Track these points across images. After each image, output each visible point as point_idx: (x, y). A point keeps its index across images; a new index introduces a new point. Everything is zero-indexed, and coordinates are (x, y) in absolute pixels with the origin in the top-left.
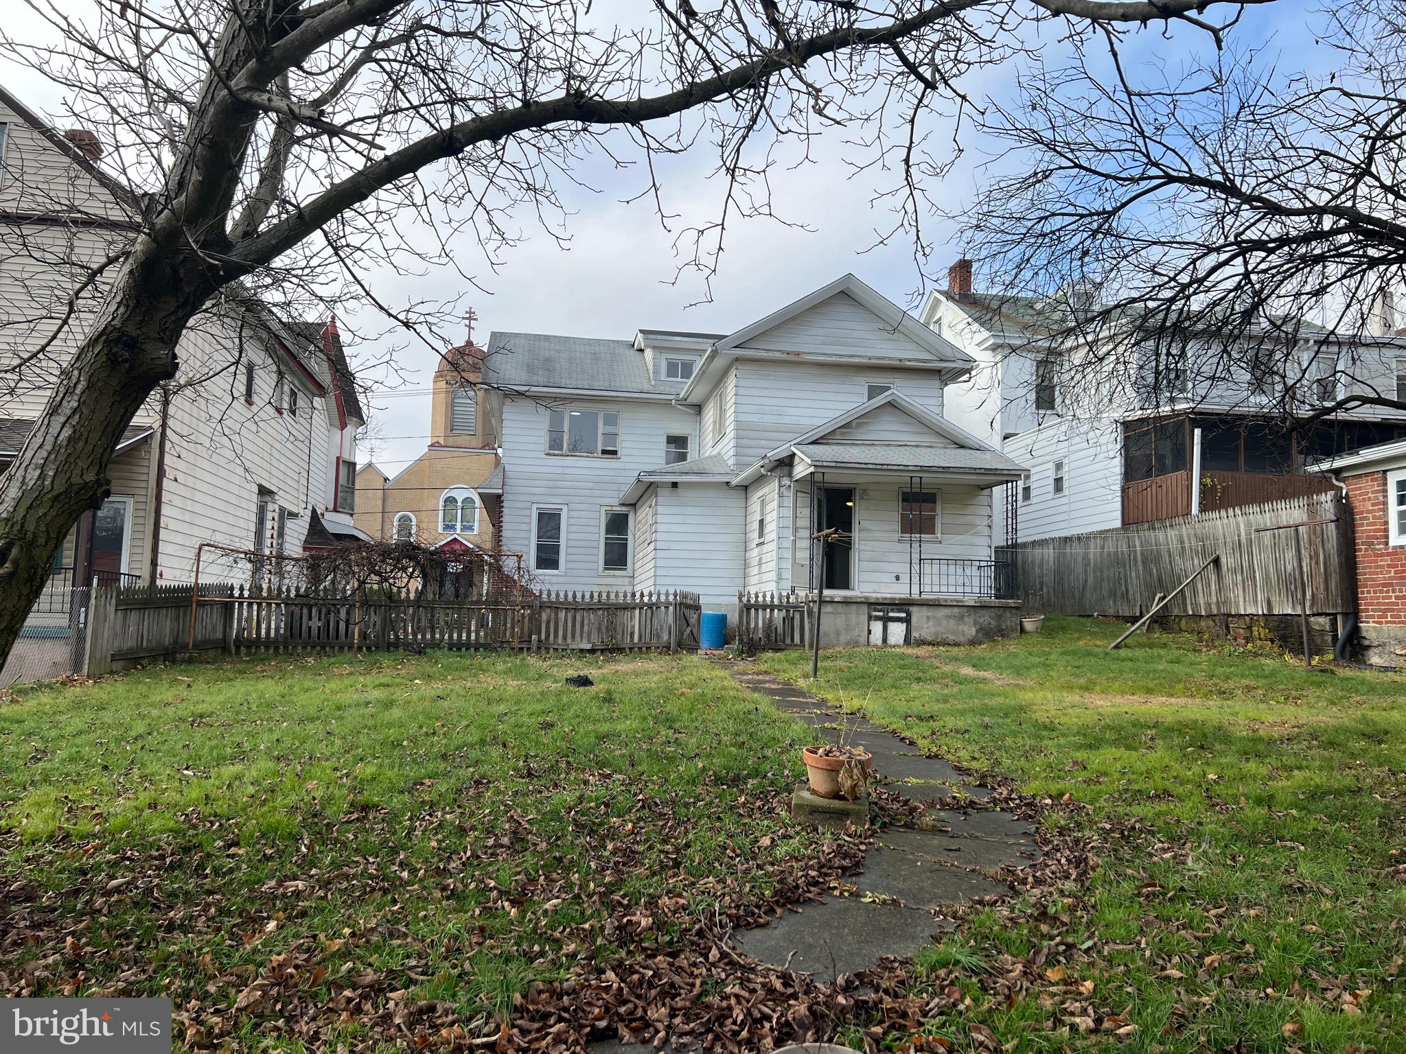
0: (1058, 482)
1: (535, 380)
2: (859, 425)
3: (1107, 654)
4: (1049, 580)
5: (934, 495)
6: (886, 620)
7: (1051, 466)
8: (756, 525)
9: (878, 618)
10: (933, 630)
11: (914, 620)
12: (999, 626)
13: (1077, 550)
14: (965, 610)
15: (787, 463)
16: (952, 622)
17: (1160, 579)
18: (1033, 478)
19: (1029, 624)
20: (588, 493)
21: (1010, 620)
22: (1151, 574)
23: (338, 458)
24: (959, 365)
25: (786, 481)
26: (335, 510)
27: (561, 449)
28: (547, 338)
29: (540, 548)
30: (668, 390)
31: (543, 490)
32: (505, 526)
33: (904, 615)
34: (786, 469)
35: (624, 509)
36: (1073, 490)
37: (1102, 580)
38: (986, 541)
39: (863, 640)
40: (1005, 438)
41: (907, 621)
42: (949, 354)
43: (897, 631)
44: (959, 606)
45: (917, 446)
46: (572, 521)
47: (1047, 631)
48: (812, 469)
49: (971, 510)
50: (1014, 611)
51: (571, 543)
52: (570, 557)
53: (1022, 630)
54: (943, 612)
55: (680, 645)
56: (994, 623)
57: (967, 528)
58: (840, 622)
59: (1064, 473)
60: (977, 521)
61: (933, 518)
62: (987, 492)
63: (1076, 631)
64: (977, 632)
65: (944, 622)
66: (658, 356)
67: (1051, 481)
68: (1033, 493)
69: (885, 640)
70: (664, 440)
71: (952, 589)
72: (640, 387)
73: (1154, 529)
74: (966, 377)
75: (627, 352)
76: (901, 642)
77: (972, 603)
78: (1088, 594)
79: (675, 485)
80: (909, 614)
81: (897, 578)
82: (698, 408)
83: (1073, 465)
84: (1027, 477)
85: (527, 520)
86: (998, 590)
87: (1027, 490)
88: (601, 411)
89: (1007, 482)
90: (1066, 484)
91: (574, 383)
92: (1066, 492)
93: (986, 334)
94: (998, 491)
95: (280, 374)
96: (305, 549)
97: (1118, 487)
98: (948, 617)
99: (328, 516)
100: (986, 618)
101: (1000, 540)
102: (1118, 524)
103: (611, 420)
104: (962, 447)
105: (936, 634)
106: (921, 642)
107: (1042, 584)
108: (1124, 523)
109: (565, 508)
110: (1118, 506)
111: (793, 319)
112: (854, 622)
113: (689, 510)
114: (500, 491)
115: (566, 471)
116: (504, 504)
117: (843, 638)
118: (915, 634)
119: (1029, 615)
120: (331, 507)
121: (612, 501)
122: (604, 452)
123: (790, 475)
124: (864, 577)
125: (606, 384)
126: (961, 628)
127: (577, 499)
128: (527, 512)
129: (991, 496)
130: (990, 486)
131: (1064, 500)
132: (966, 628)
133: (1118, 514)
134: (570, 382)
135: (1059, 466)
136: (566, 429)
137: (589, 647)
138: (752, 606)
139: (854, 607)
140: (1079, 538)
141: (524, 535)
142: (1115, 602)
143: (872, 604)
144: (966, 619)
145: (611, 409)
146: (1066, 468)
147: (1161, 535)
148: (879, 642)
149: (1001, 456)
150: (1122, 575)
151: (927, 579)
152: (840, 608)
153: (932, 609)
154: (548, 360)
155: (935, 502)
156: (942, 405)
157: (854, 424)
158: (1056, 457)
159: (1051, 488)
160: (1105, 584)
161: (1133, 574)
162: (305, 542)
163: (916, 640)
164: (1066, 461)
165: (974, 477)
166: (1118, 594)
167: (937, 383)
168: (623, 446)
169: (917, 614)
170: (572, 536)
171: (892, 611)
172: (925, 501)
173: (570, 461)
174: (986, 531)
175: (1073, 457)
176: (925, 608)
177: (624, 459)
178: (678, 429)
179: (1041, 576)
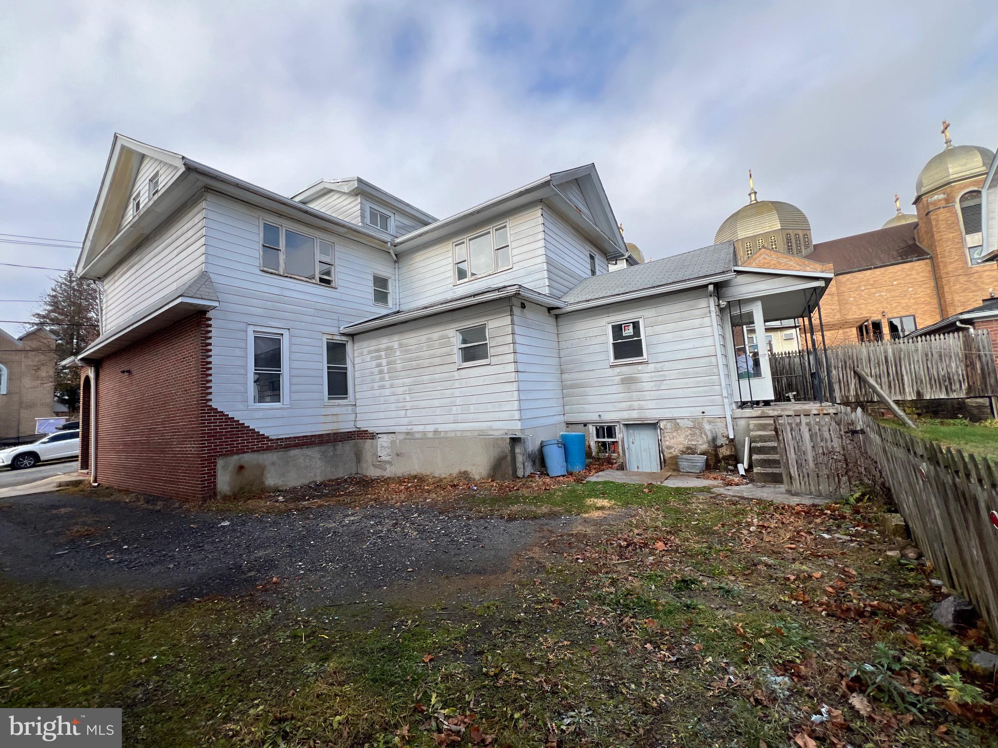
20: (310, 319)
25: (722, 302)
27: (278, 269)
29: (259, 377)
31: (260, 311)
32: (215, 350)
35: (344, 338)
46: (294, 348)
51: (294, 373)
52: (294, 387)
66: (364, 202)
70: (372, 279)
79: (523, 306)
85: (242, 345)
88: (317, 238)
103: (327, 250)
109: (286, 334)
113: (532, 333)
114: (215, 305)
115: (286, 293)
121: (334, 330)
122: (322, 280)
127: (298, 324)
128: (242, 335)
136: (282, 248)
141: (240, 363)
145: (326, 238)
167: (606, 262)
168: (337, 277)
177: (340, 289)
178: (384, 270)
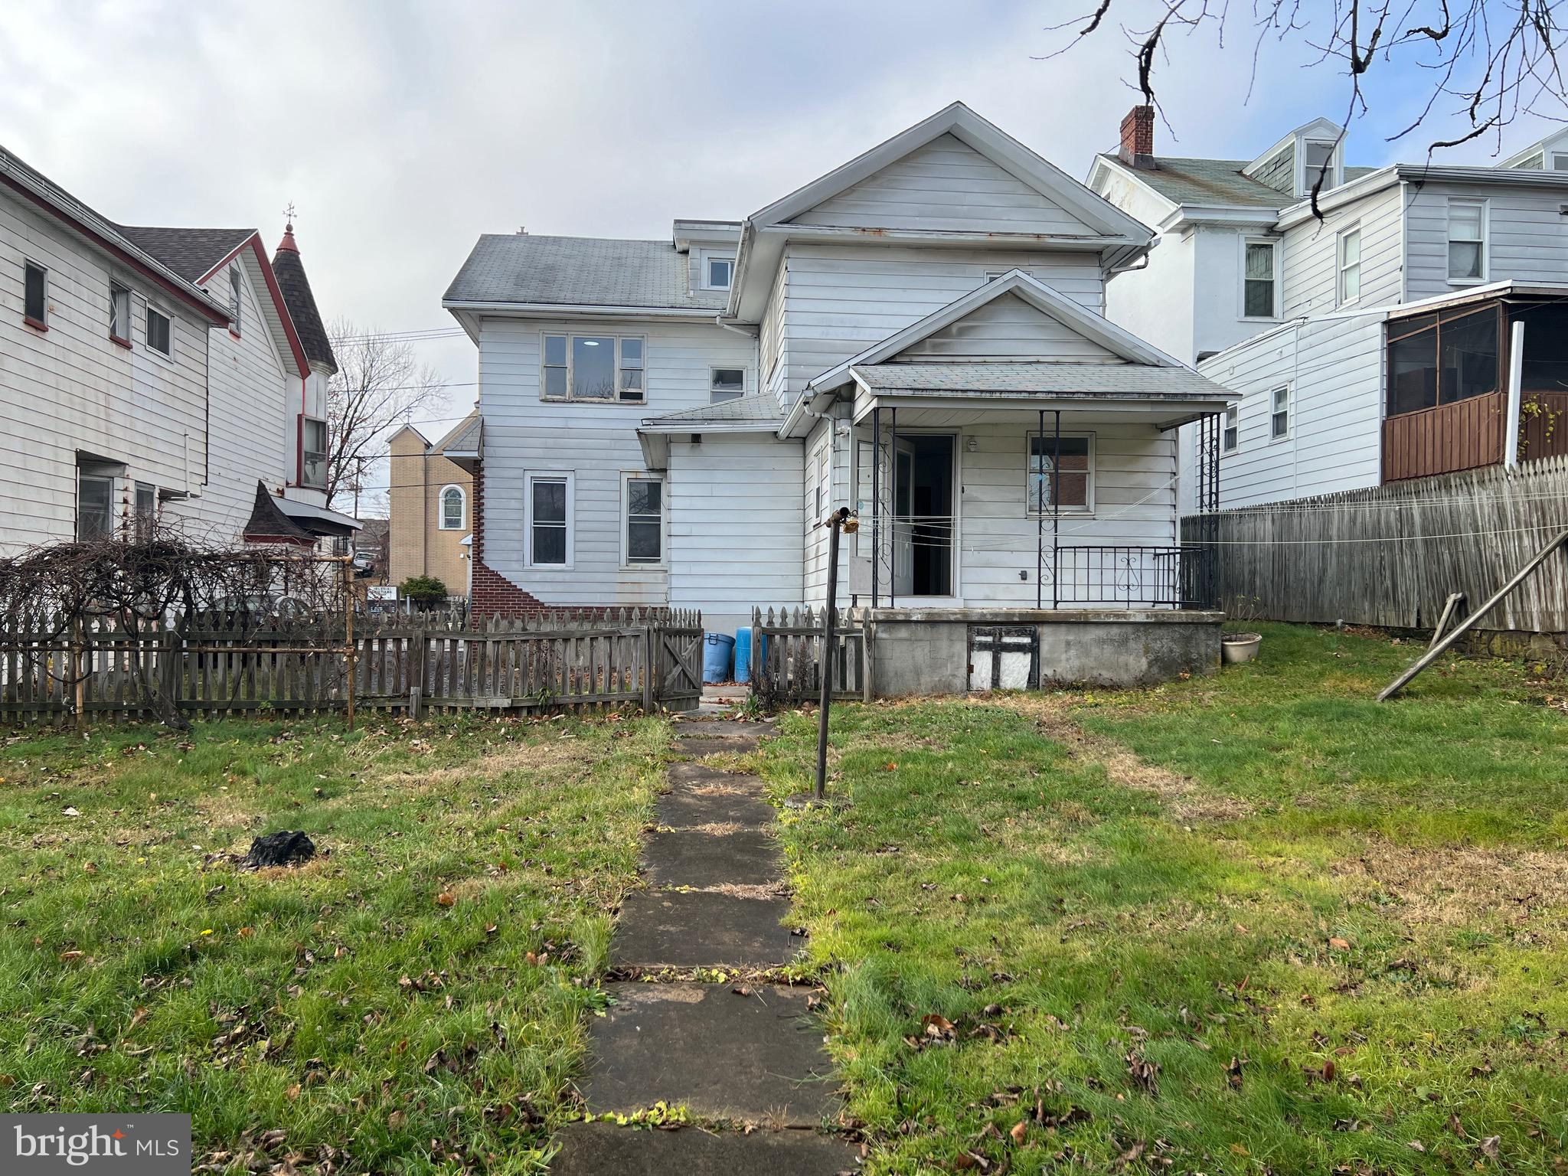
0: (1280, 422)
1: (522, 294)
2: (962, 332)
3: (1378, 712)
4: (1264, 567)
5: (1084, 441)
6: (998, 649)
7: (1269, 396)
8: (813, 495)
9: (984, 647)
10: (1076, 663)
11: (1045, 648)
12: (1187, 654)
13: (1310, 520)
14: (1130, 629)
15: (843, 396)
16: (1108, 649)
17: (1456, 569)
18: (1240, 415)
19: (1236, 651)
20: (603, 454)
21: (1205, 645)
22: (1439, 562)
23: (300, 417)
24: (1128, 241)
25: (844, 426)
26: (299, 485)
27: (563, 394)
28: (557, 241)
29: (538, 532)
30: (711, 303)
31: (540, 452)
32: (488, 503)
33: (1027, 640)
34: (843, 407)
35: (654, 476)
36: (1302, 432)
37: (1351, 568)
38: (1167, 514)
39: (959, 683)
40: (1200, 359)
41: (1034, 649)
42: (1114, 226)
43: (1016, 668)
44: (1120, 622)
45: (1057, 363)
46: (582, 495)
47: (1266, 660)
48: (874, 404)
49: (1142, 464)
50: (1212, 629)
51: (580, 526)
52: (580, 546)
53: (1225, 660)
54: (1093, 634)
55: (659, 696)
56: (1177, 650)
57: (1137, 494)
58: (921, 653)
59: (1290, 406)
60: (1153, 481)
61: (1081, 480)
62: (1169, 434)
63: (1315, 658)
64: (1150, 664)
65: (1095, 650)
66: (698, 255)
67: (1268, 419)
68: (1240, 438)
69: (996, 681)
70: (708, 376)
71: (1108, 594)
72: (672, 300)
73: (1448, 487)
74: (1141, 261)
75: (665, 255)
76: (1023, 684)
77: (1141, 618)
78: (1327, 591)
79: (696, 438)
80: (1036, 639)
81: (1024, 576)
82: (755, 329)
83: (1302, 394)
84: (1232, 413)
85: (518, 494)
86: (1185, 593)
87: (1231, 433)
88: (619, 336)
89: (1202, 416)
90: (1290, 423)
91: (578, 298)
92: (1291, 434)
93: (1173, 207)
94: (1188, 433)
95: (118, 291)
96: (248, 538)
97: (1376, 425)
98: (1101, 642)
99: (290, 493)
100: (1165, 643)
101: (1190, 508)
102: (1375, 481)
103: (633, 349)
104: (1130, 362)
105: (1082, 669)
106: (1058, 685)
107: (1253, 573)
108: (1385, 480)
109: (571, 476)
110: (1376, 452)
111: (873, 177)
112: (944, 654)
113: (719, 476)
114: (475, 454)
115: (571, 423)
116: (486, 473)
117: (926, 679)
118: (1046, 671)
119: (1234, 635)
120: (293, 481)
121: (637, 465)
122: (624, 396)
123: (850, 416)
124: (971, 575)
125: (624, 297)
126: (1122, 659)
127: (587, 464)
128: (517, 484)
129: (1176, 441)
130: (1175, 425)
131: (1289, 447)
132: (1131, 660)
133: (1376, 466)
134: (570, 296)
135: (1281, 396)
136: (569, 364)
137: (506, 703)
138: (777, 631)
139: (944, 630)
140: (1313, 501)
141: (515, 516)
142: (1372, 604)
143: (973, 625)
144: (1132, 644)
145: (631, 333)
146: (1291, 398)
147: (1461, 501)
148: (987, 685)
149: (1194, 375)
150: (1387, 562)
151: (1067, 577)
152: (921, 631)
153: (1075, 629)
154: (551, 268)
155: (1086, 453)
156: (1104, 305)
157: (954, 329)
158: (1276, 382)
159: (1268, 429)
160: (1356, 576)
161: (1407, 561)
162: (247, 528)
163: (1047, 681)
164: (1291, 388)
165: (1147, 409)
166: (1379, 593)
167: (1095, 272)
168: (651, 386)
169: (1049, 638)
170: (581, 516)
171: (1008, 634)
172: (1064, 452)
173: (577, 410)
174: (1168, 498)
175: (1302, 381)
176: (1063, 629)
177: (652, 405)
178: (728, 361)
179: (1253, 561)
